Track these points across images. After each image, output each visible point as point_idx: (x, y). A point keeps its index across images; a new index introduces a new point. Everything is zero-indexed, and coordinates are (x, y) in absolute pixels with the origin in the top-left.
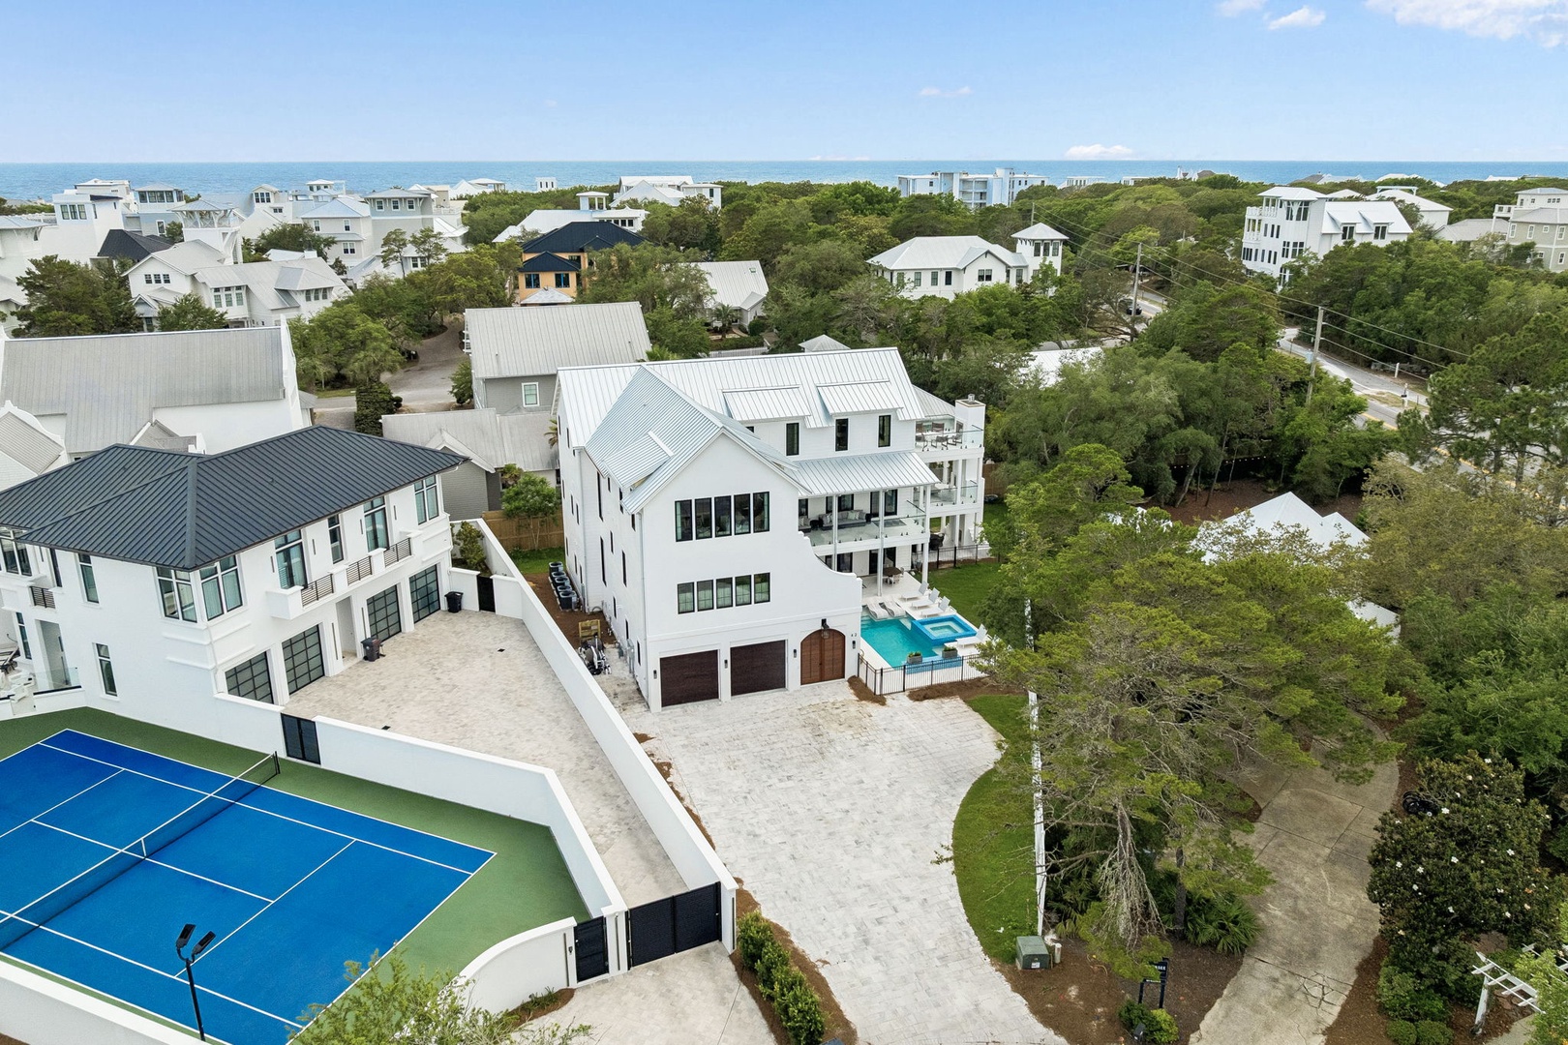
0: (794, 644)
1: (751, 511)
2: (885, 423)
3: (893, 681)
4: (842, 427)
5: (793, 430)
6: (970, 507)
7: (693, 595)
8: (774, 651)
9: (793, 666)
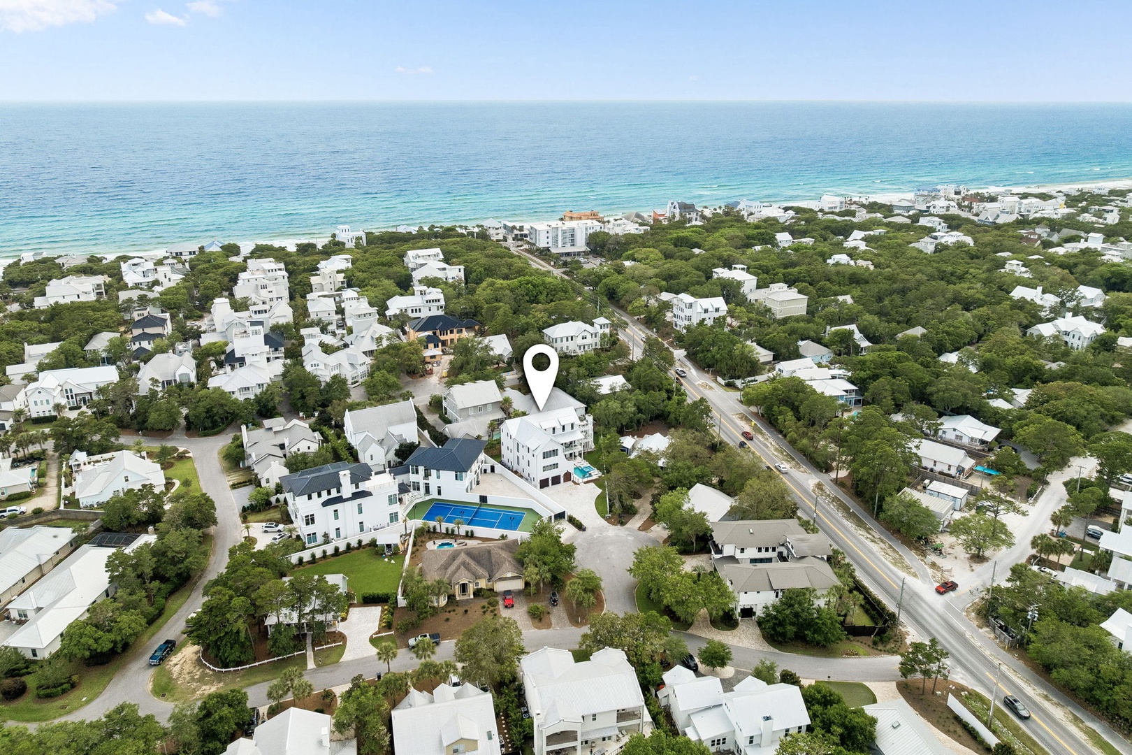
0: (562, 475)
1: (555, 452)
2: (572, 425)
3: (581, 481)
4: (564, 427)
5: (554, 429)
6: (591, 439)
7: (545, 468)
8: (558, 477)
9: (562, 479)
